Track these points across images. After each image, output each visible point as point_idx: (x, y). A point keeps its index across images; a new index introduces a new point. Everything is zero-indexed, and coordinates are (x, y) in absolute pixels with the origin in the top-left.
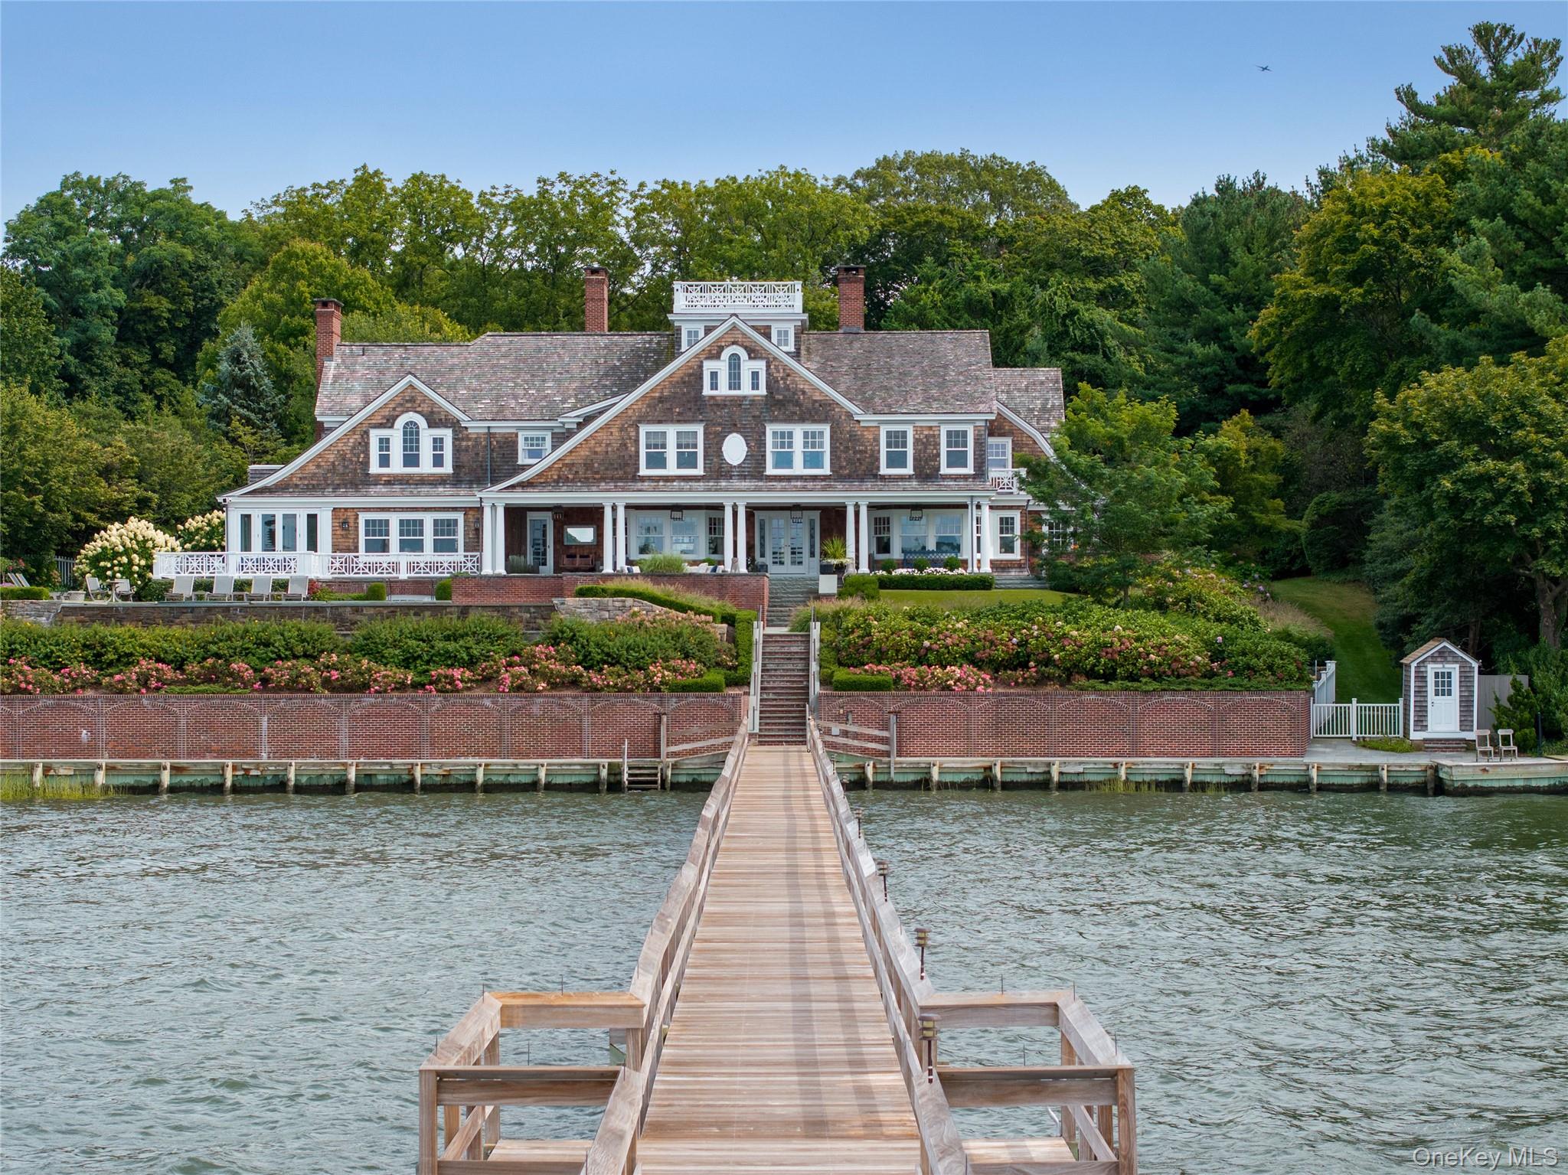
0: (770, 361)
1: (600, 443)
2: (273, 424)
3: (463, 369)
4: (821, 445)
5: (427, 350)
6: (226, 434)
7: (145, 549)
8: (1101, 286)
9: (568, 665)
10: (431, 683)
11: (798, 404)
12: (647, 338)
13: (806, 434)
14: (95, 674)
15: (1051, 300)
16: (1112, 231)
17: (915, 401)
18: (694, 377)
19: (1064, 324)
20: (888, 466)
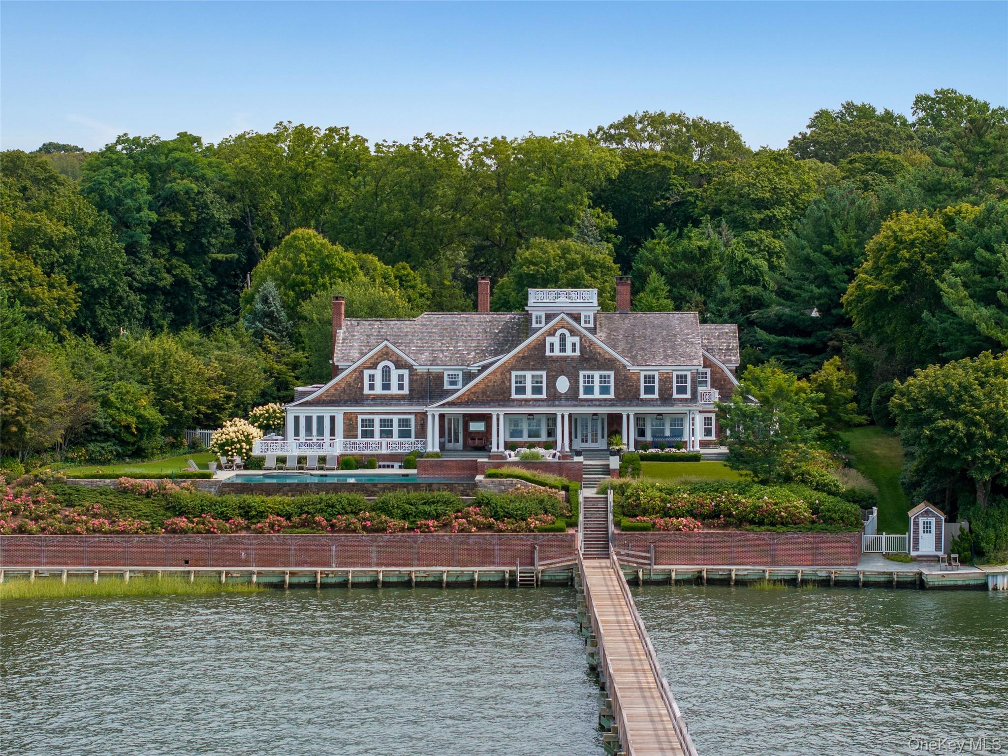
0: (582, 337)
1: (490, 381)
2: (287, 339)
3: (413, 335)
4: (609, 382)
5: (392, 323)
6: (260, 345)
7: (248, 440)
8: (762, 216)
9: (486, 518)
10: (418, 528)
11: (598, 361)
12: (513, 316)
13: (601, 377)
14: (246, 522)
15: (733, 252)
16: (770, 180)
17: (659, 358)
18: (541, 345)
19: (740, 267)
20: (645, 393)
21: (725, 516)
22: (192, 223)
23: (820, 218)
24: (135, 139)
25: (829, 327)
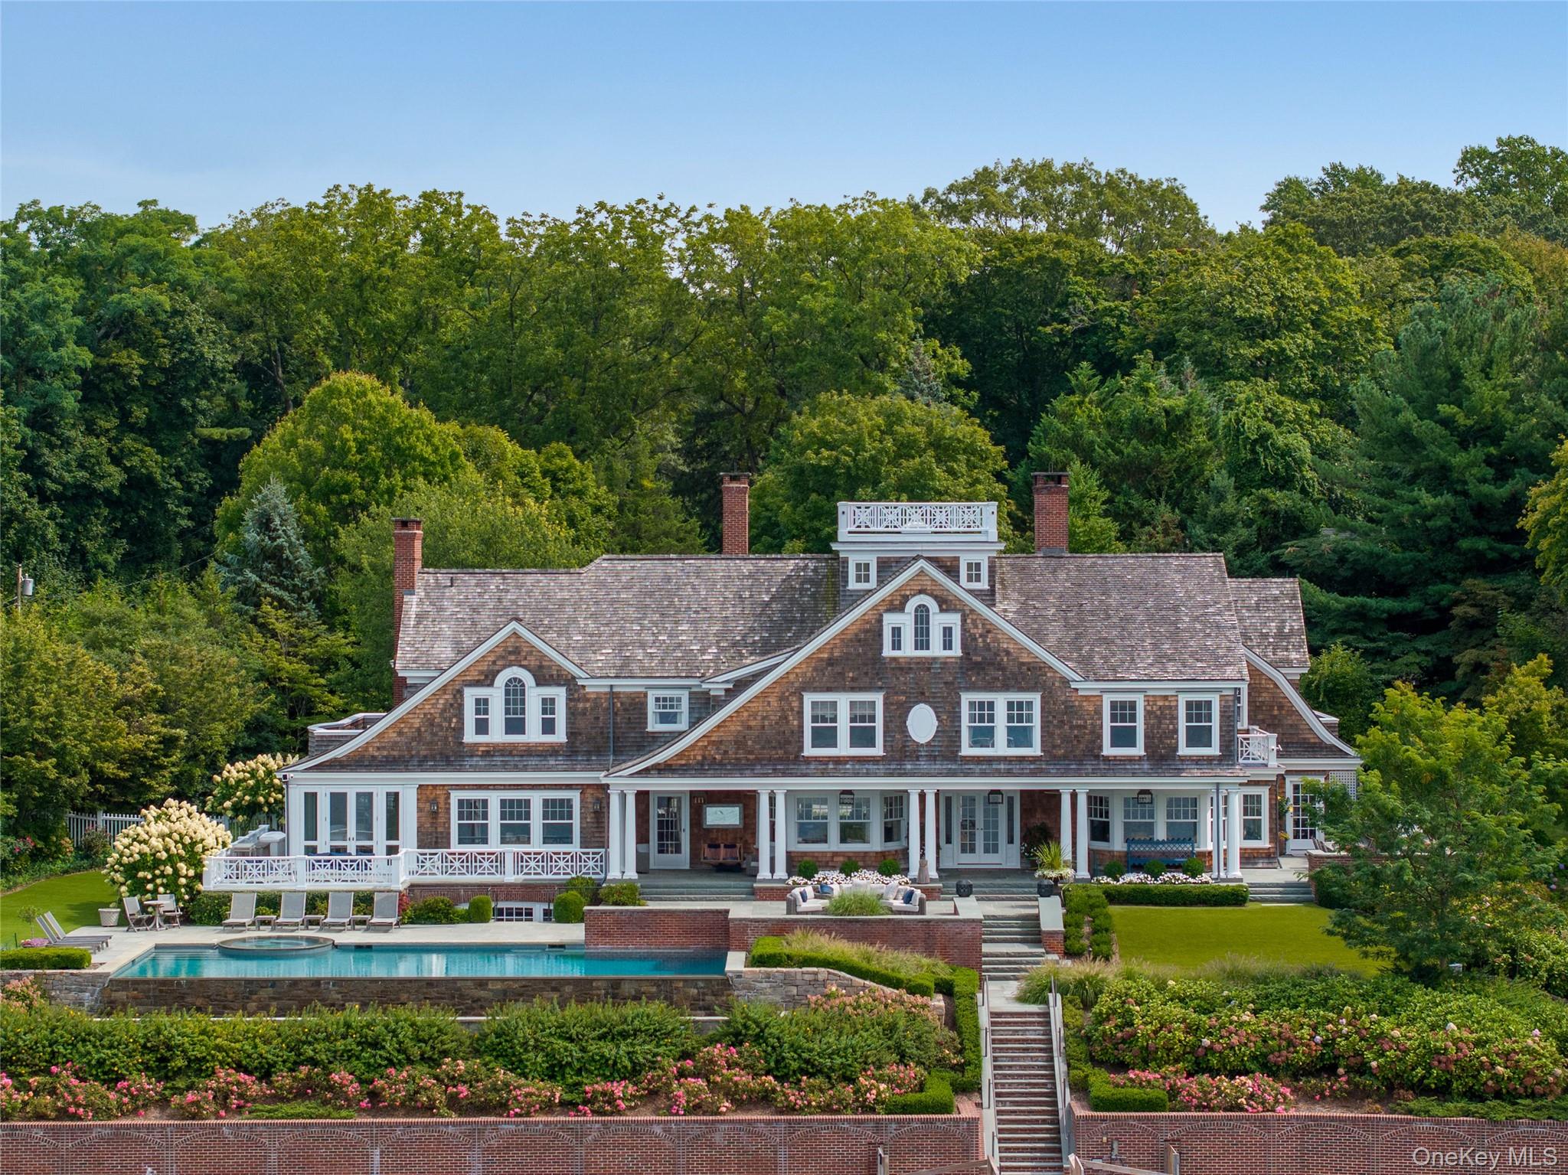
0: (966, 614)
1: (754, 715)
2: (311, 606)
3: (576, 607)
4: (1030, 719)
5: (529, 579)
6: (254, 620)
7: (193, 854)
8: (1258, 352)
9: (756, 1075)
10: (586, 1102)
11: (1001, 668)
12: (801, 564)
13: (1010, 705)
14: (160, 1087)
15: (1238, 421)
16: (1272, 283)
17: (1145, 663)
18: (870, 634)
19: (1253, 451)
20: (1113, 745)
21: (1349, 1069)
22: (163, 370)
23: (1434, 348)
24: (51, 210)
25: (1450, 576)
